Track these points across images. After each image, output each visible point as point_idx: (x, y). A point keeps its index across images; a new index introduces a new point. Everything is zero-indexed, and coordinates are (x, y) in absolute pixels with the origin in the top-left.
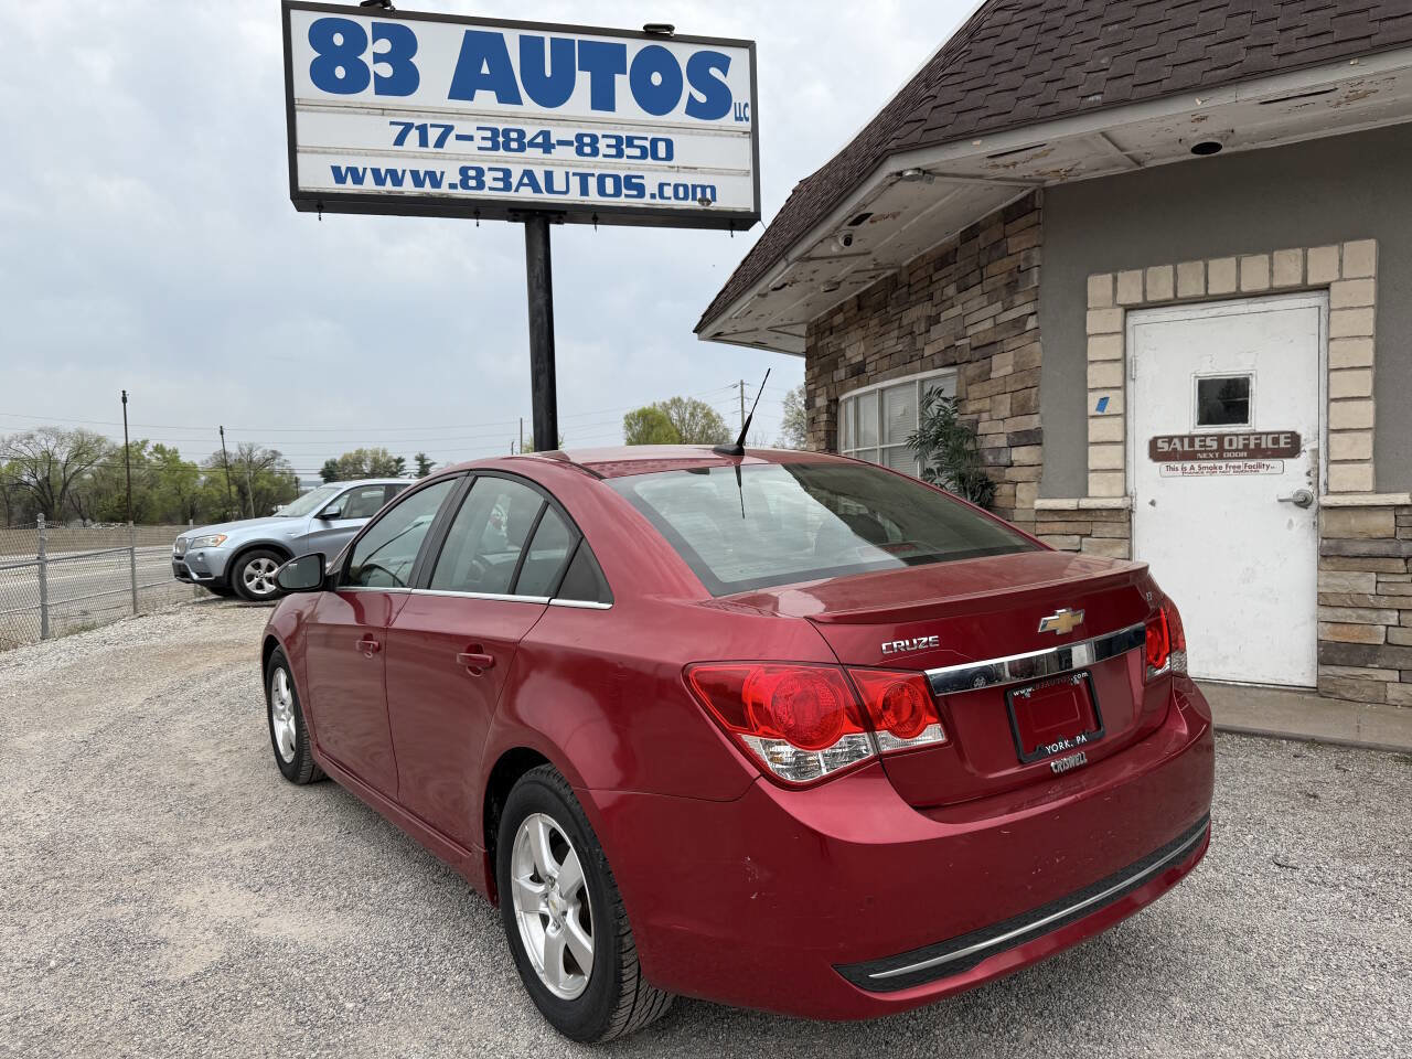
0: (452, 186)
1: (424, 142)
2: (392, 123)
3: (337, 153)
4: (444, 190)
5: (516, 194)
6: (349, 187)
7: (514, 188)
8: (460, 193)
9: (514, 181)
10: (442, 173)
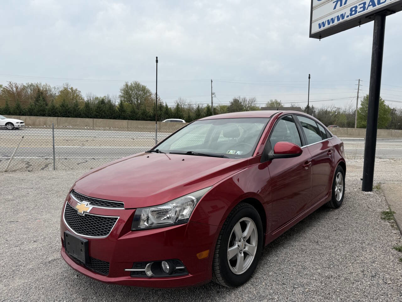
0: (348, 16)
1: (341, 5)
2: (334, 3)
3: (320, 19)
4: (346, 19)
5: (367, 10)
6: (322, 28)
7: (366, 9)
8: (350, 18)
9: (366, 6)
10: (345, 13)
